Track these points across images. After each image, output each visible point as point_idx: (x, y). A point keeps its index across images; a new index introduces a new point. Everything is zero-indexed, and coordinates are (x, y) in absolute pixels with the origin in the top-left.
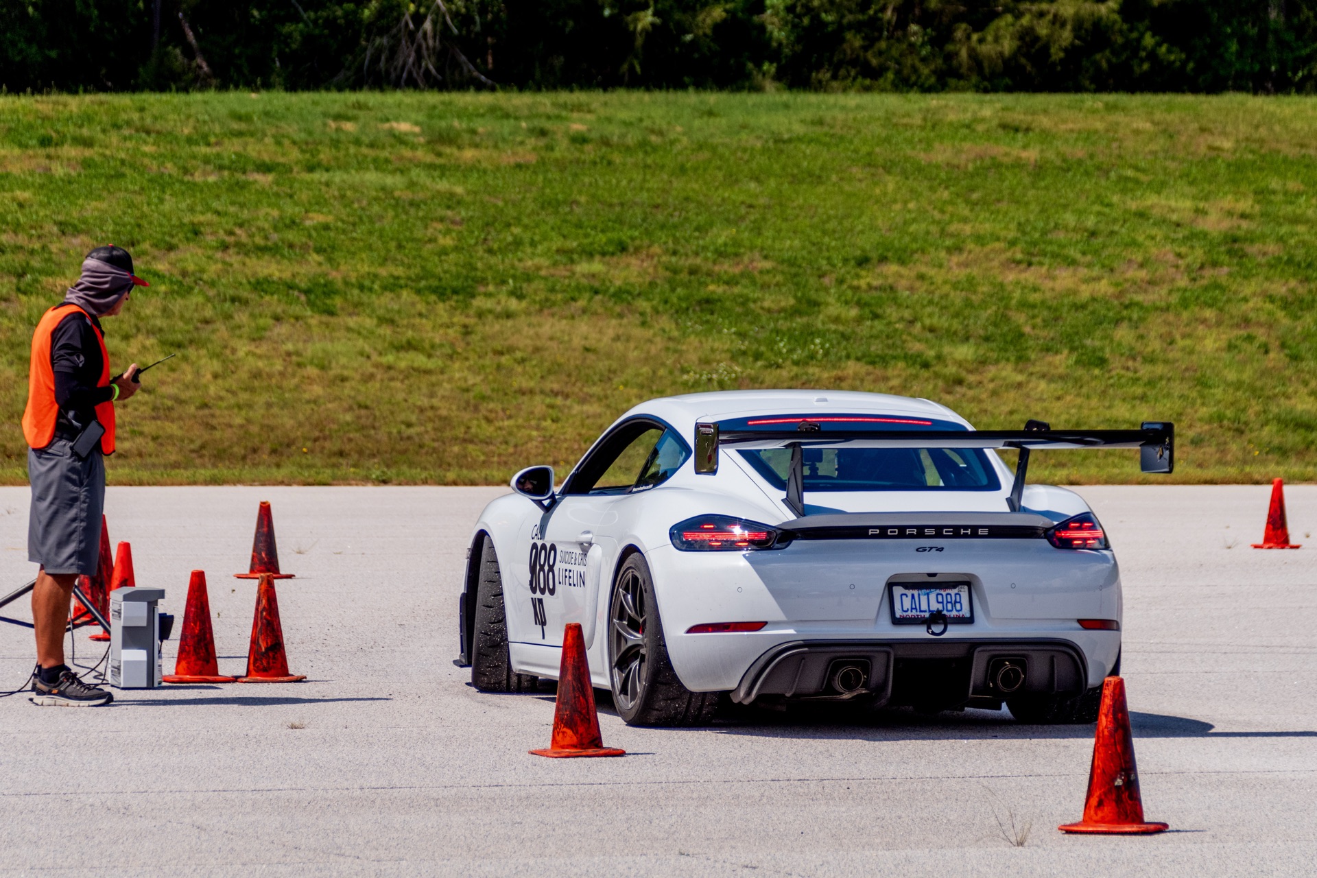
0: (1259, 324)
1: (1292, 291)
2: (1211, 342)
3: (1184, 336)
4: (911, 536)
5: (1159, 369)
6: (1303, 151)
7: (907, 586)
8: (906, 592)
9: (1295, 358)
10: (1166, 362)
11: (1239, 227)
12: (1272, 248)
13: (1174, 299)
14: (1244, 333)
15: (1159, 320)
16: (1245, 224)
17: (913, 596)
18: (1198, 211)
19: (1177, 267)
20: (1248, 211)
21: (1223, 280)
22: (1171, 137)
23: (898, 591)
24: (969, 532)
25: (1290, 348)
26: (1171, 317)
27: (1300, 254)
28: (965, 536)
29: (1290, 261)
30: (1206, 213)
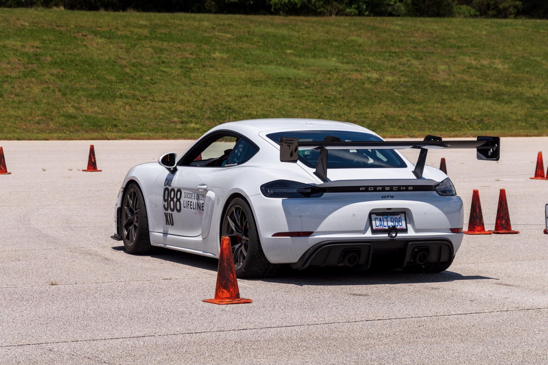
0: (51, 84)
1: (59, 72)
2: (36, 90)
3: (27, 87)
4: (379, 191)
5: (21, 98)
6: (52, 27)
7: (378, 214)
8: (377, 217)
9: (64, 95)
10: (23, 96)
11: (37, 51)
12: (49, 58)
13: (21, 74)
14: (46, 86)
15: (17, 82)
16: (38, 50)
17: (380, 219)
18: (22, 46)
19: (19, 64)
20: (39, 46)
21: (36, 68)
22: (8, 21)
23: (373, 216)
24: (404, 188)
25: (62, 91)
26: (21, 81)
27: (58, 60)
28: (403, 190)
29: (56, 63)
30: (25, 47)
